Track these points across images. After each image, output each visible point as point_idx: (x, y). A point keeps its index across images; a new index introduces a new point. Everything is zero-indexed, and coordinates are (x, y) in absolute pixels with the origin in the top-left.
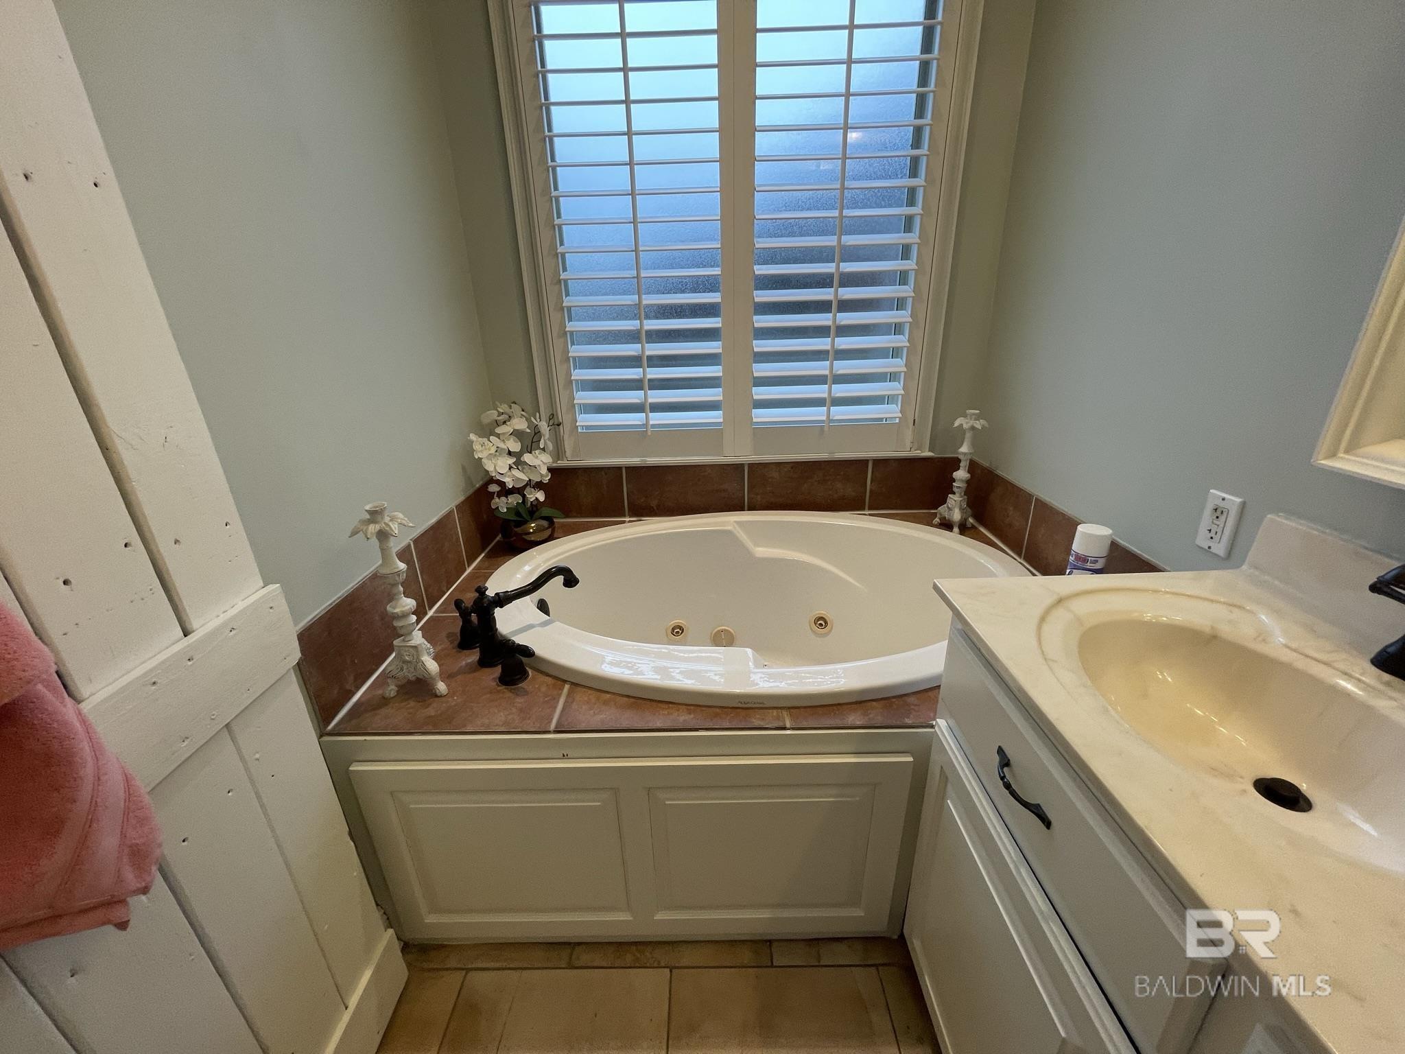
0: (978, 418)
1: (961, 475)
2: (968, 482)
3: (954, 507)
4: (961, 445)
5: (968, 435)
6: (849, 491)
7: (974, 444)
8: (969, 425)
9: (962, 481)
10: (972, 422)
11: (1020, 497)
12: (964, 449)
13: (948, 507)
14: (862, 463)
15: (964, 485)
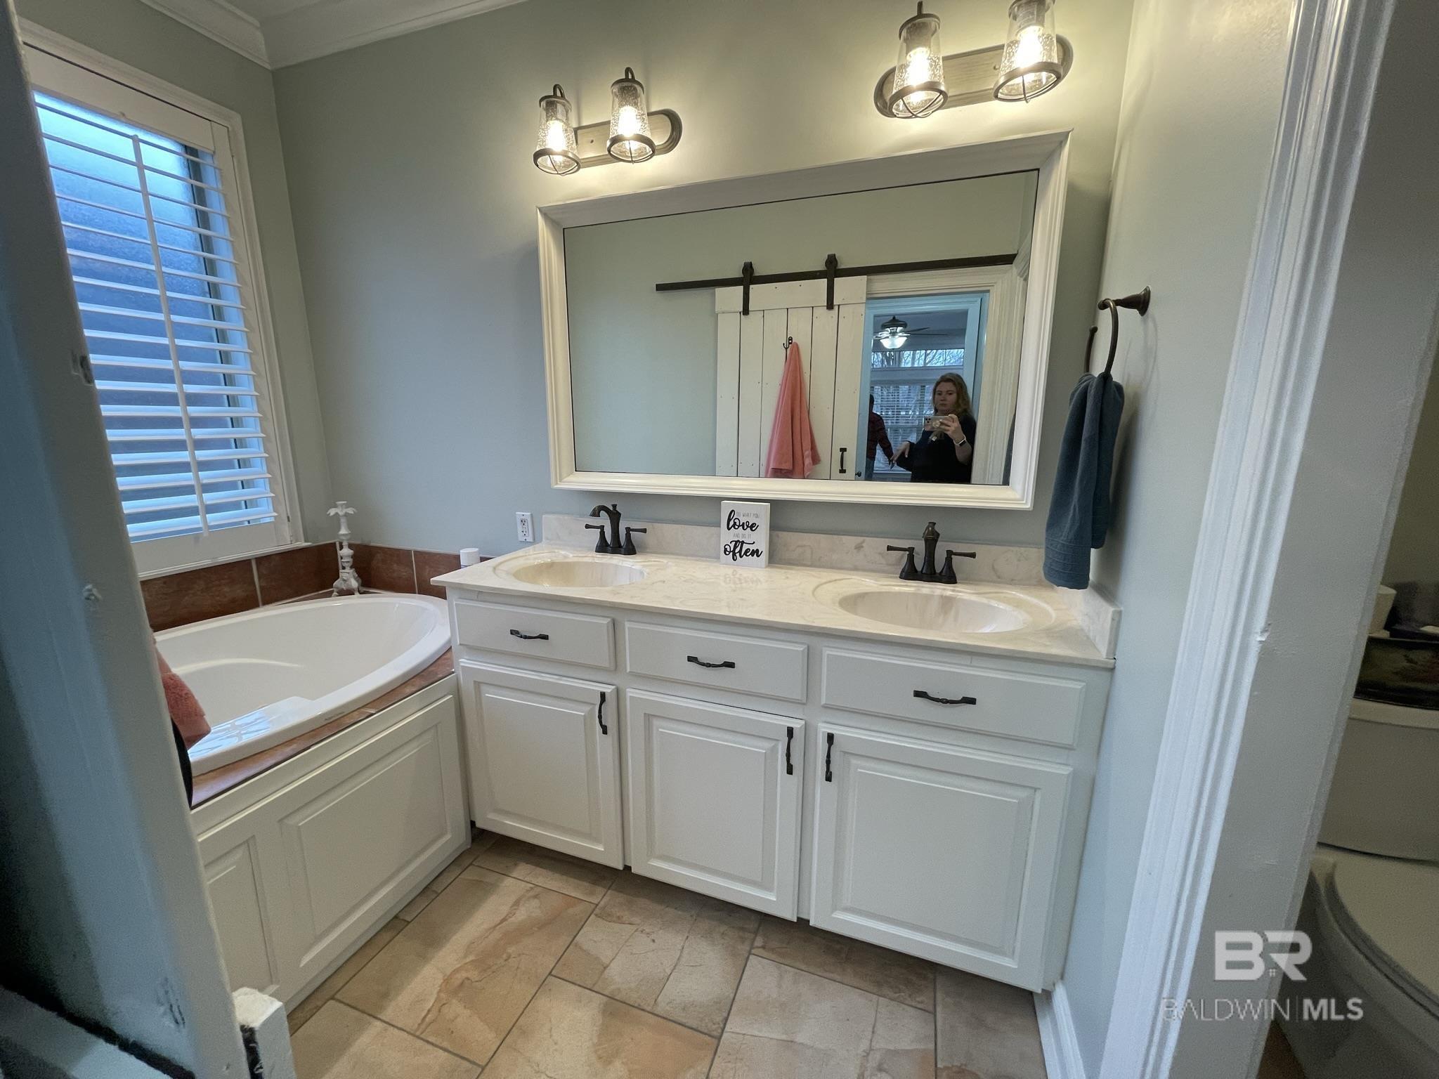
0: (347, 506)
1: (346, 552)
2: (353, 557)
3: (348, 577)
4: (339, 529)
5: (343, 520)
6: (239, 592)
7: (349, 527)
8: (344, 512)
9: (348, 556)
10: (345, 511)
11: (401, 556)
12: (343, 531)
13: (344, 580)
14: (244, 564)
15: (350, 560)
